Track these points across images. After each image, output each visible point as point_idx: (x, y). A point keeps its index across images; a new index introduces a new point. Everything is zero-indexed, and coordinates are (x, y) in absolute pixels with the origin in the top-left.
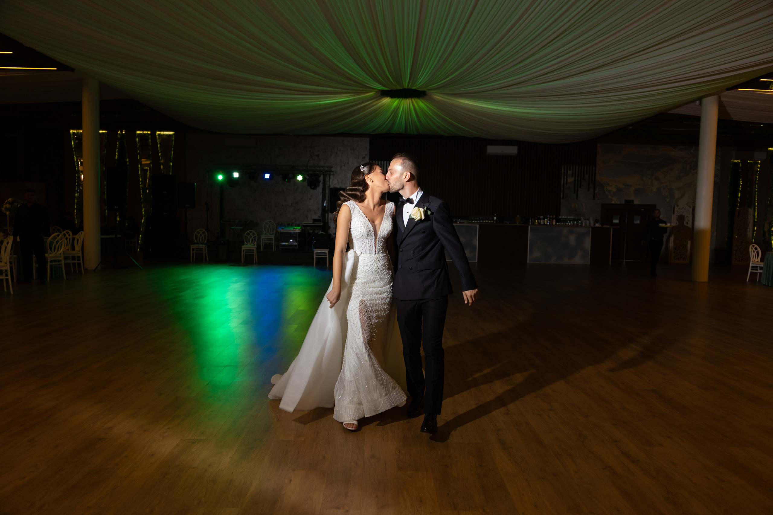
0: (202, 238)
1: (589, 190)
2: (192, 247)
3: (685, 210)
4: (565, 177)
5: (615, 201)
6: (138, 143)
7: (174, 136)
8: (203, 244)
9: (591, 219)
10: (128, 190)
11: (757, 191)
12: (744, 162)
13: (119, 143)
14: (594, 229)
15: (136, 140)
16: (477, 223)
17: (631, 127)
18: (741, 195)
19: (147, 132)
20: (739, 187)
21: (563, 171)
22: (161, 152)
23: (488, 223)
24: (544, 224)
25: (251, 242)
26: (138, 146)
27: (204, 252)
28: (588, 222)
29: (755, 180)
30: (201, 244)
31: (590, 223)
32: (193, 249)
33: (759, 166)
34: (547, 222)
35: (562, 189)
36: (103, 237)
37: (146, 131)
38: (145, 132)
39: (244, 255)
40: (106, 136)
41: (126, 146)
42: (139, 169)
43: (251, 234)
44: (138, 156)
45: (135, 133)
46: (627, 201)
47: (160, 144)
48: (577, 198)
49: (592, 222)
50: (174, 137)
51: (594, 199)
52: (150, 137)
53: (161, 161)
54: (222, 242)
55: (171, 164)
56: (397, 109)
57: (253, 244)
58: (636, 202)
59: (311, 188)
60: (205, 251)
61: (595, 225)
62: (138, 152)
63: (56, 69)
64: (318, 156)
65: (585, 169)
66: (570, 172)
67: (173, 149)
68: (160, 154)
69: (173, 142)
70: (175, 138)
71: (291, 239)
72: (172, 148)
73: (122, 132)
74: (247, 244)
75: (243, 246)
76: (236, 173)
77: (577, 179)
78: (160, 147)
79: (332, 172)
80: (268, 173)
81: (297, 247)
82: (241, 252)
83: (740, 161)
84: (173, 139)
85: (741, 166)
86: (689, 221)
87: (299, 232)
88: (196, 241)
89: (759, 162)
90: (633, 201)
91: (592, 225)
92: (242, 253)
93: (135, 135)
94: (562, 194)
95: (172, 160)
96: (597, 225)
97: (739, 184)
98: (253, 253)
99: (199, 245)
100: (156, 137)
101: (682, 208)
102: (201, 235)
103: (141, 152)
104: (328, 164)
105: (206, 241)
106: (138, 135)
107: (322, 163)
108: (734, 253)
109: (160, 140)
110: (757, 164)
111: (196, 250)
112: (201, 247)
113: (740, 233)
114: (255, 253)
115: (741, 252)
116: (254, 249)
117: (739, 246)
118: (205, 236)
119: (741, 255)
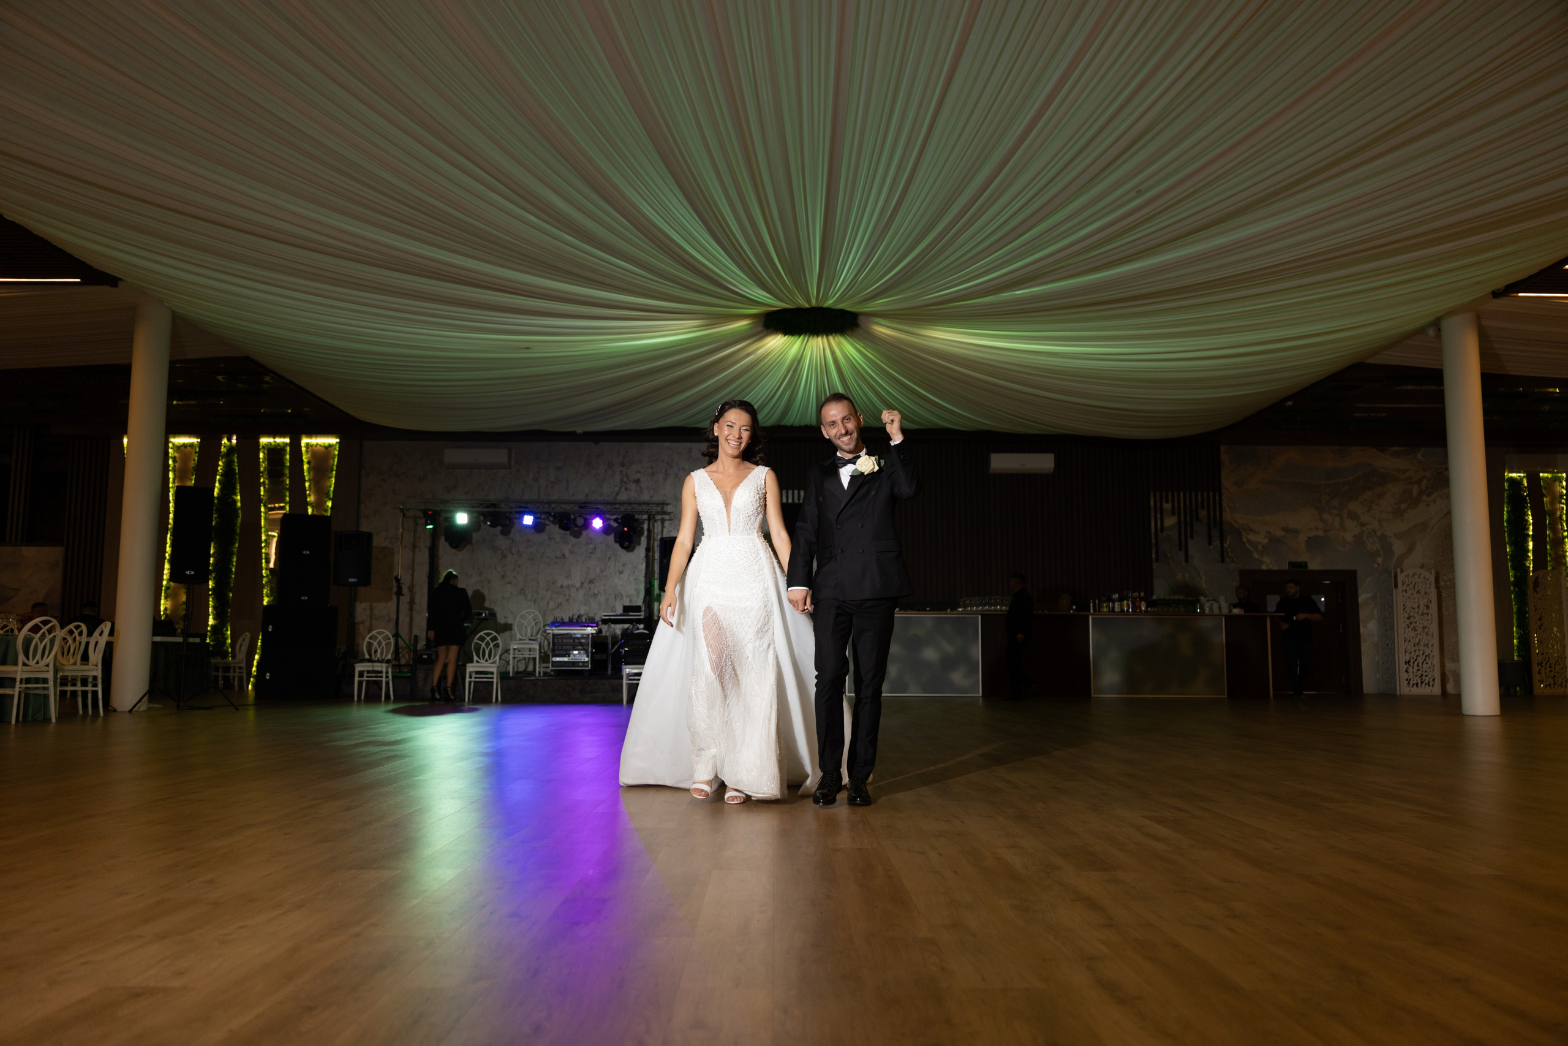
0: (382, 649)
1: (1210, 543)
2: (359, 667)
3: (1419, 578)
4: (1159, 516)
5: (1268, 563)
6: (263, 462)
7: (337, 446)
8: (382, 661)
9: (1222, 599)
10: (235, 559)
11: (1566, 537)
12: (1533, 478)
13: (224, 464)
14: (1230, 619)
15: (259, 455)
16: (977, 612)
17: (1290, 403)
18: (1533, 545)
19: (282, 440)
20: (1528, 529)
21: (1152, 504)
22: (309, 480)
24: (1123, 610)
25: (487, 656)
26: (262, 469)
27: (384, 679)
28: (1215, 605)
29: (1559, 513)
30: (378, 661)
31: (1220, 608)
32: (361, 674)
33: (1564, 483)
34: (1128, 605)
35: (1153, 541)
36: (158, 639)
37: (281, 437)
38: (278, 440)
39: (472, 684)
40: (197, 450)
41: (237, 468)
42: (261, 516)
43: (488, 639)
44: (262, 488)
45: (259, 442)
46: (1292, 564)
47: (309, 463)
48: (1187, 560)
49: (1224, 605)
50: (338, 449)
51: (1223, 561)
53: (308, 500)
54: (425, 657)
55: (329, 504)
56: (798, 361)
57: (491, 661)
58: (1312, 566)
59: (622, 546)
60: (387, 677)
61: (1230, 611)
63: (79, 280)
64: (637, 481)
65: (1200, 499)
66: (1167, 506)
67: (334, 472)
68: (307, 484)
69: (336, 460)
70: (339, 451)
71: (576, 650)
72: (332, 470)
73: (229, 440)
74: (478, 659)
75: (469, 665)
76: (462, 514)
77: (1183, 519)
78: (309, 470)
79: (669, 514)
80: (529, 513)
81: (588, 667)
82: (464, 678)
83: (1522, 475)
84: (336, 453)
85: (1526, 484)
86: (1431, 601)
87: (592, 634)
88: (367, 656)
89: (1564, 475)
90: (1306, 563)
91: (1225, 611)
92: (468, 679)
93: (256, 447)
94: (1153, 552)
95: (331, 497)
96: (1236, 611)
97: (1527, 521)
98: (492, 678)
99: (375, 664)
100: (301, 450)
101: (1413, 575)
102: (380, 644)
103: (267, 481)
104: (656, 499)
105: (389, 657)
106: (263, 447)
107: (645, 497)
108: (1535, 668)
109: (309, 455)
110: (1560, 480)
111: (366, 674)
112: (379, 669)
113: (1542, 624)
114: (497, 679)
115: (1550, 667)
116: (493, 670)
117: (1545, 655)
118: (388, 644)
119: (1553, 673)
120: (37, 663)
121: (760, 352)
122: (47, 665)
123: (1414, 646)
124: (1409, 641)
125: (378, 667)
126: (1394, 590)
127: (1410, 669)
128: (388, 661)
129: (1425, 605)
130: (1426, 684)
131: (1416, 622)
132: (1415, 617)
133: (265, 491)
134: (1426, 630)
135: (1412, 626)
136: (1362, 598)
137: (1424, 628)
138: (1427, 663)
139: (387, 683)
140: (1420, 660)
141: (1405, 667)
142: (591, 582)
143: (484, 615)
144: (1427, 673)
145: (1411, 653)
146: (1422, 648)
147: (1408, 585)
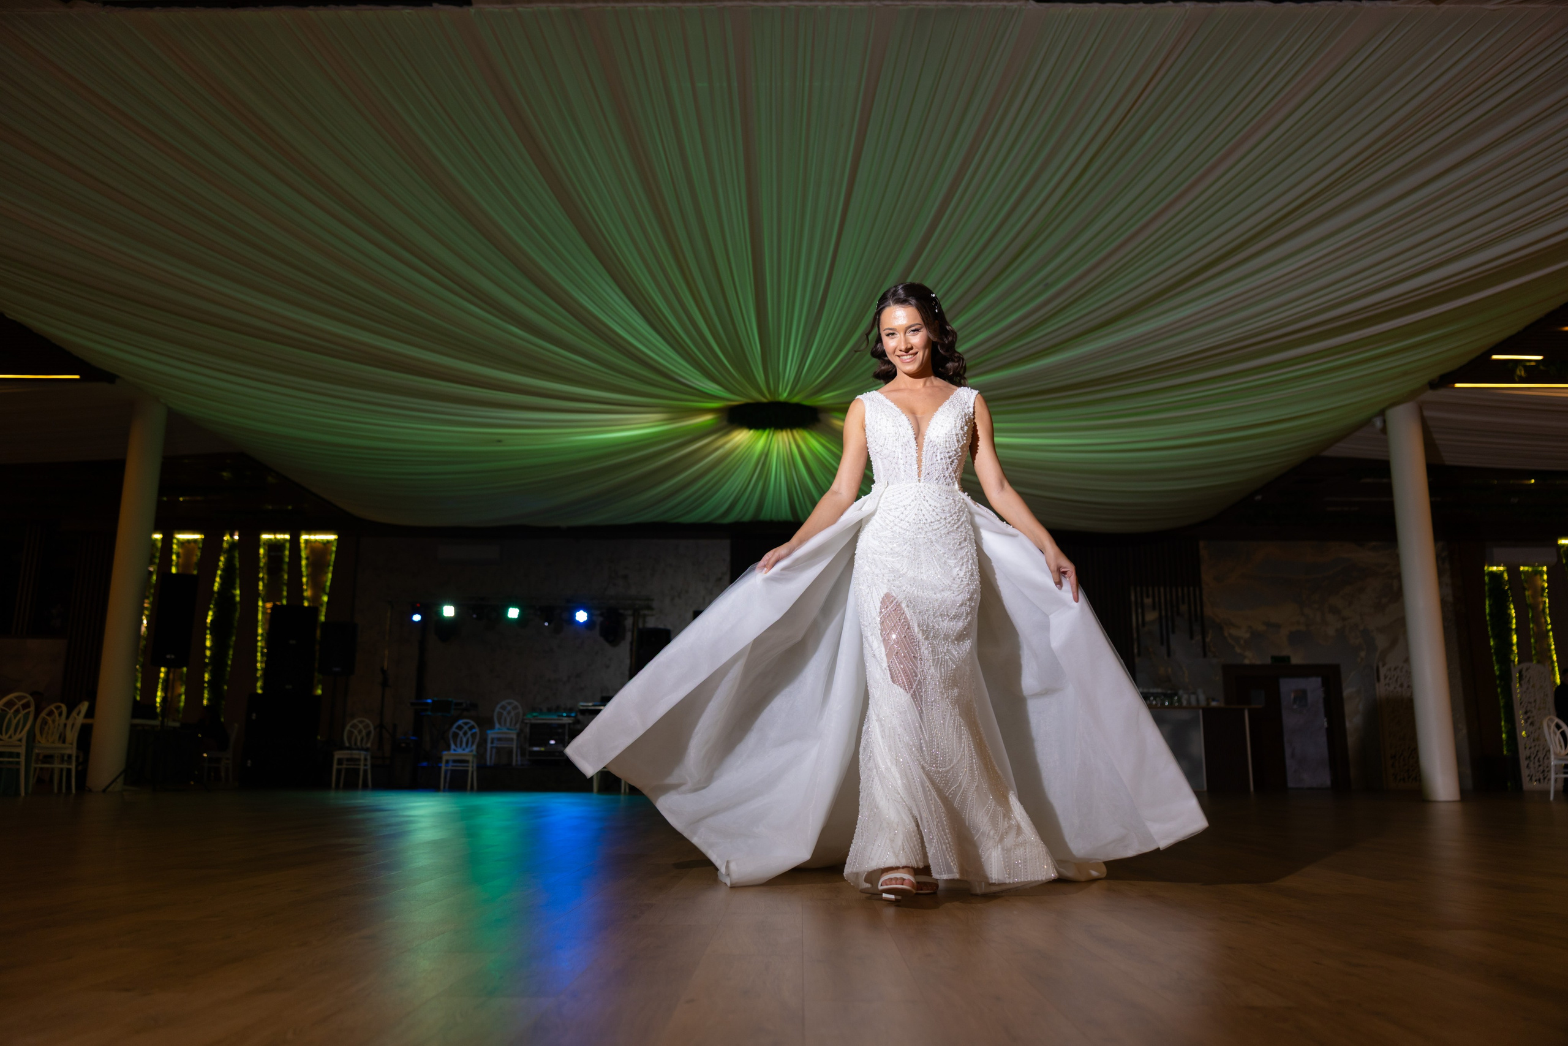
0: (363, 737)
1: (1192, 637)
2: (338, 755)
3: (1401, 671)
4: (1140, 611)
5: (1250, 658)
6: (264, 557)
7: (336, 543)
8: (362, 749)
9: (1200, 691)
10: (231, 652)
11: (1550, 630)
12: (1513, 570)
13: (225, 559)
14: (1208, 711)
15: (259, 551)
17: (1259, 497)
18: (1517, 638)
19: (282, 536)
20: (1511, 623)
21: (1133, 598)
22: (307, 576)
25: (464, 745)
26: (262, 564)
27: (362, 767)
28: (1193, 698)
29: (1541, 607)
30: (358, 749)
31: (1198, 701)
32: (340, 762)
33: (1546, 577)
35: (1135, 635)
37: (281, 534)
38: (278, 537)
39: (447, 771)
40: (201, 546)
41: (237, 563)
42: (258, 610)
43: (466, 728)
44: (261, 584)
45: (259, 539)
46: (1275, 659)
47: (307, 558)
48: (1169, 655)
49: (1202, 698)
51: (1205, 655)
53: (305, 594)
54: (403, 745)
55: (325, 598)
56: (766, 454)
57: (468, 749)
58: (1294, 660)
59: (607, 640)
60: (366, 765)
61: (1208, 704)
63: (77, 377)
64: (625, 577)
65: (1180, 594)
66: (1148, 601)
67: (331, 568)
68: (304, 579)
69: (334, 555)
70: (337, 548)
71: (552, 739)
72: (329, 565)
73: (232, 536)
74: (456, 749)
75: (445, 753)
76: (449, 607)
77: (1163, 613)
78: (307, 565)
79: (656, 609)
80: (515, 606)
82: (440, 764)
83: (1502, 568)
84: (334, 549)
85: (1507, 578)
87: (569, 724)
88: (347, 744)
89: (1545, 568)
90: (1288, 658)
91: (1203, 703)
92: (443, 767)
93: (257, 543)
94: (1135, 646)
95: (327, 590)
96: (1214, 704)
97: (1510, 615)
98: (468, 767)
99: (354, 752)
100: (300, 547)
101: (1395, 669)
103: (266, 577)
104: (644, 594)
105: (369, 745)
106: (264, 544)
107: (632, 592)
108: (1523, 763)
109: (308, 551)
110: (1541, 573)
111: (345, 762)
112: (357, 757)
113: (1529, 718)
114: (473, 767)
115: (1539, 761)
116: (470, 758)
117: (1533, 749)
118: (368, 734)
119: (1541, 768)
120: (10, 737)
121: (728, 446)
122: (20, 740)
123: (1400, 740)
124: (1394, 735)
125: (356, 754)
126: (1377, 685)
127: (1397, 764)
128: (367, 750)
130: (1413, 779)
131: (1400, 716)
132: (1398, 711)
133: (264, 586)
135: (1396, 720)
136: (1347, 692)
139: (365, 771)
140: (1406, 754)
141: (1391, 761)
143: (464, 705)
145: (1396, 747)
146: (1407, 742)
147: (1390, 679)
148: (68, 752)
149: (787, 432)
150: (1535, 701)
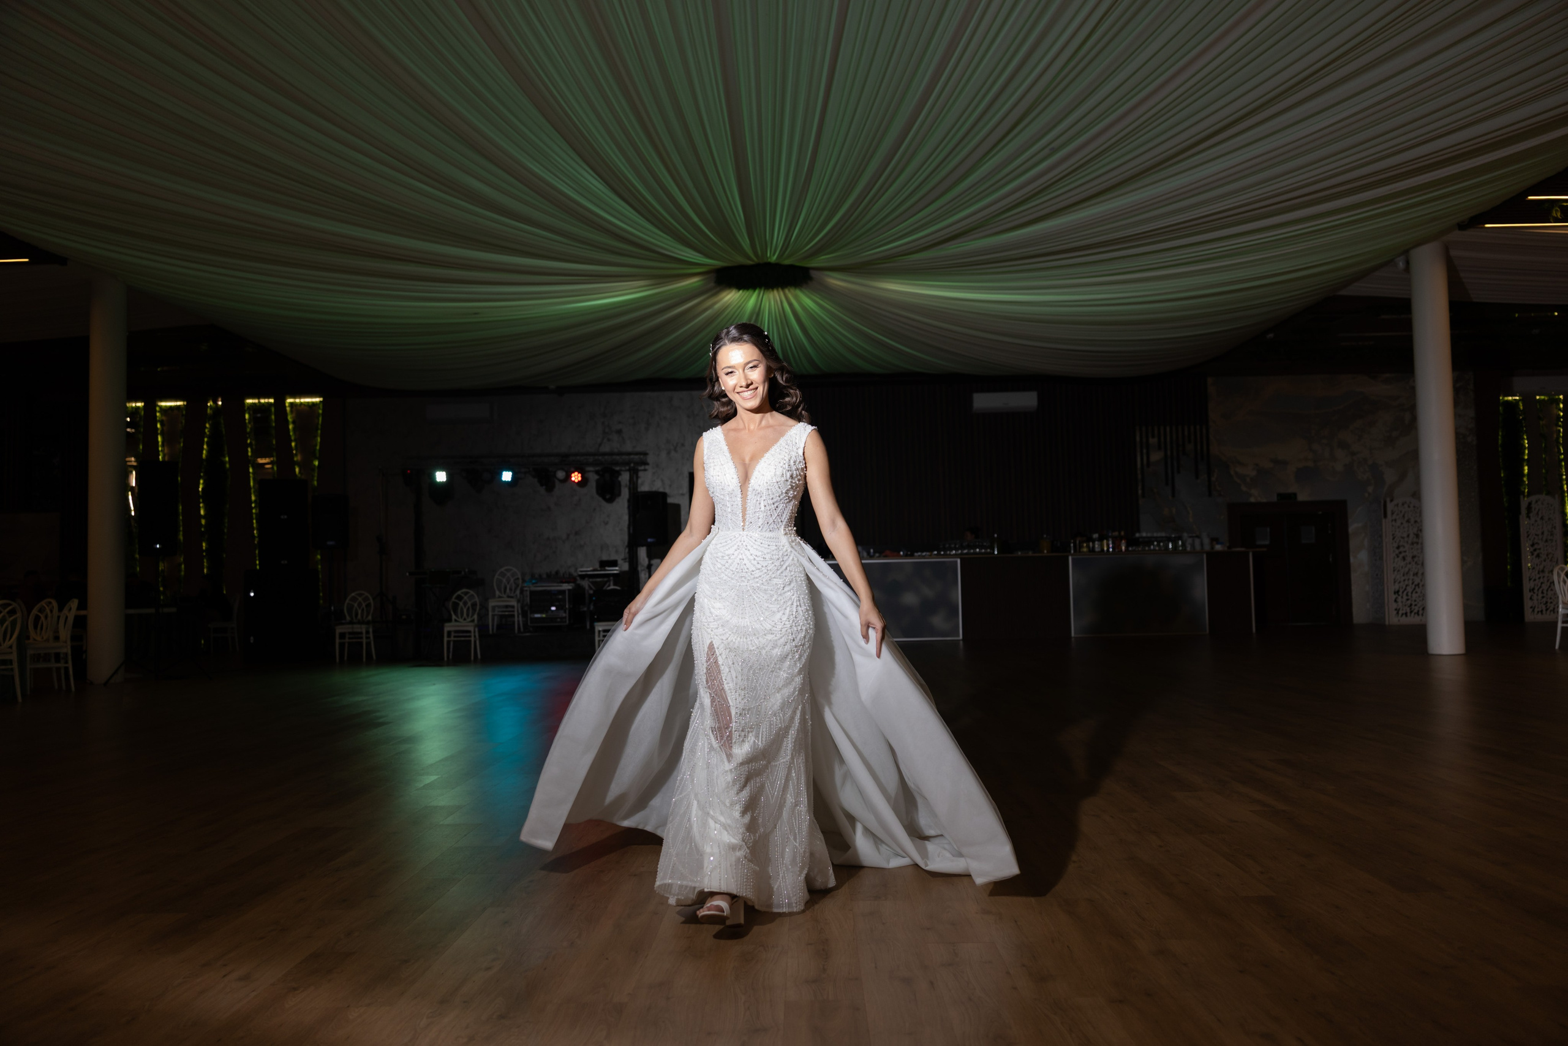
0: (363, 610)
1: (1197, 477)
2: (339, 630)
3: (1409, 507)
4: (1145, 451)
5: (1256, 496)
6: (249, 423)
7: (321, 406)
8: (364, 622)
9: (1204, 535)
10: (226, 520)
11: (1562, 460)
12: (1528, 399)
13: (210, 425)
14: (1212, 556)
15: (245, 416)
16: (956, 556)
17: (1271, 335)
18: (1528, 469)
19: (266, 400)
20: (1524, 453)
21: (1138, 439)
22: (295, 440)
23: (980, 553)
24: (1103, 550)
25: (465, 615)
26: (248, 430)
27: (364, 641)
28: (1197, 541)
29: (1555, 436)
30: (359, 622)
31: (1202, 545)
32: (342, 635)
33: (1561, 406)
34: (1108, 545)
35: (1140, 477)
36: (131, 611)
37: (265, 398)
38: (262, 401)
39: (452, 643)
40: (184, 412)
41: (224, 430)
42: (249, 477)
43: (465, 598)
44: (249, 450)
45: (243, 403)
46: (1281, 496)
47: (294, 422)
48: (1173, 495)
49: (1206, 541)
50: (322, 408)
51: (1210, 495)
52: (273, 409)
53: (295, 459)
54: (404, 617)
55: (316, 463)
57: (469, 619)
58: (1301, 497)
59: (603, 498)
60: (368, 638)
61: (1212, 548)
62: (249, 441)
63: (27, 260)
64: (619, 432)
65: (1186, 433)
66: (1153, 441)
67: (319, 432)
68: (293, 444)
69: (320, 419)
70: (323, 410)
71: (553, 606)
72: (317, 430)
73: (215, 402)
74: (457, 620)
75: (447, 625)
76: (441, 472)
77: (1169, 453)
78: (294, 429)
79: (651, 464)
80: (508, 470)
81: (566, 622)
82: (443, 636)
83: (1517, 398)
84: (320, 411)
85: (1521, 408)
87: (569, 590)
88: (348, 618)
89: (1561, 397)
90: (1295, 495)
91: (1207, 548)
92: (446, 639)
93: (243, 408)
94: (1140, 487)
95: (318, 455)
96: (1218, 547)
97: (1523, 445)
98: (471, 637)
99: (355, 626)
100: (286, 410)
101: (1403, 504)
102: (360, 605)
103: (254, 442)
104: (639, 449)
105: (370, 617)
106: (248, 408)
107: (628, 447)
108: (1527, 594)
109: (294, 415)
110: (1558, 401)
111: (347, 636)
112: (359, 630)
113: (1535, 550)
114: (475, 636)
115: (1542, 593)
116: (472, 629)
117: (1537, 580)
118: (368, 606)
119: (1545, 600)
122: (11, 647)
123: (1404, 575)
124: (1399, 571)
125: (357, 628)
126: (1384, 520)
127: (1399, 599)
128: (368, 623)
129: (1414, 534)
130: (1415, 613)
131: (1405, 552)
132: (1404, 547)
133: (252, 451)
134: (1416, 559)
135: (1401, 556)
136: (1352, 528)
137: (1414, 557)
138: (1416, 592)
139: (368, 644)
140: (1409, 589)
141: (1394, 597)
142: (576, 533)
143: (463, 573)
144: (1416, 603)
145: (1400, 582)
146: (1411, 577)
147: (1398, 514)
148: (64, 650)
149: (778, 290)
150: (1543, 533)
